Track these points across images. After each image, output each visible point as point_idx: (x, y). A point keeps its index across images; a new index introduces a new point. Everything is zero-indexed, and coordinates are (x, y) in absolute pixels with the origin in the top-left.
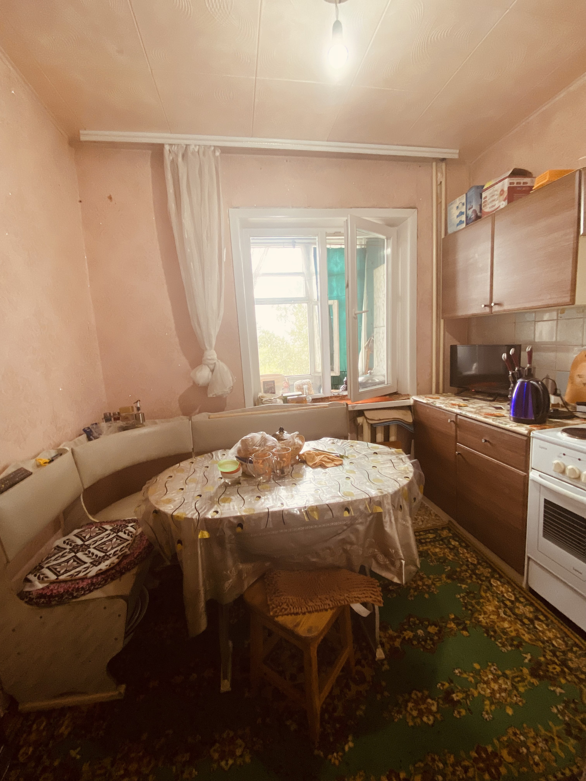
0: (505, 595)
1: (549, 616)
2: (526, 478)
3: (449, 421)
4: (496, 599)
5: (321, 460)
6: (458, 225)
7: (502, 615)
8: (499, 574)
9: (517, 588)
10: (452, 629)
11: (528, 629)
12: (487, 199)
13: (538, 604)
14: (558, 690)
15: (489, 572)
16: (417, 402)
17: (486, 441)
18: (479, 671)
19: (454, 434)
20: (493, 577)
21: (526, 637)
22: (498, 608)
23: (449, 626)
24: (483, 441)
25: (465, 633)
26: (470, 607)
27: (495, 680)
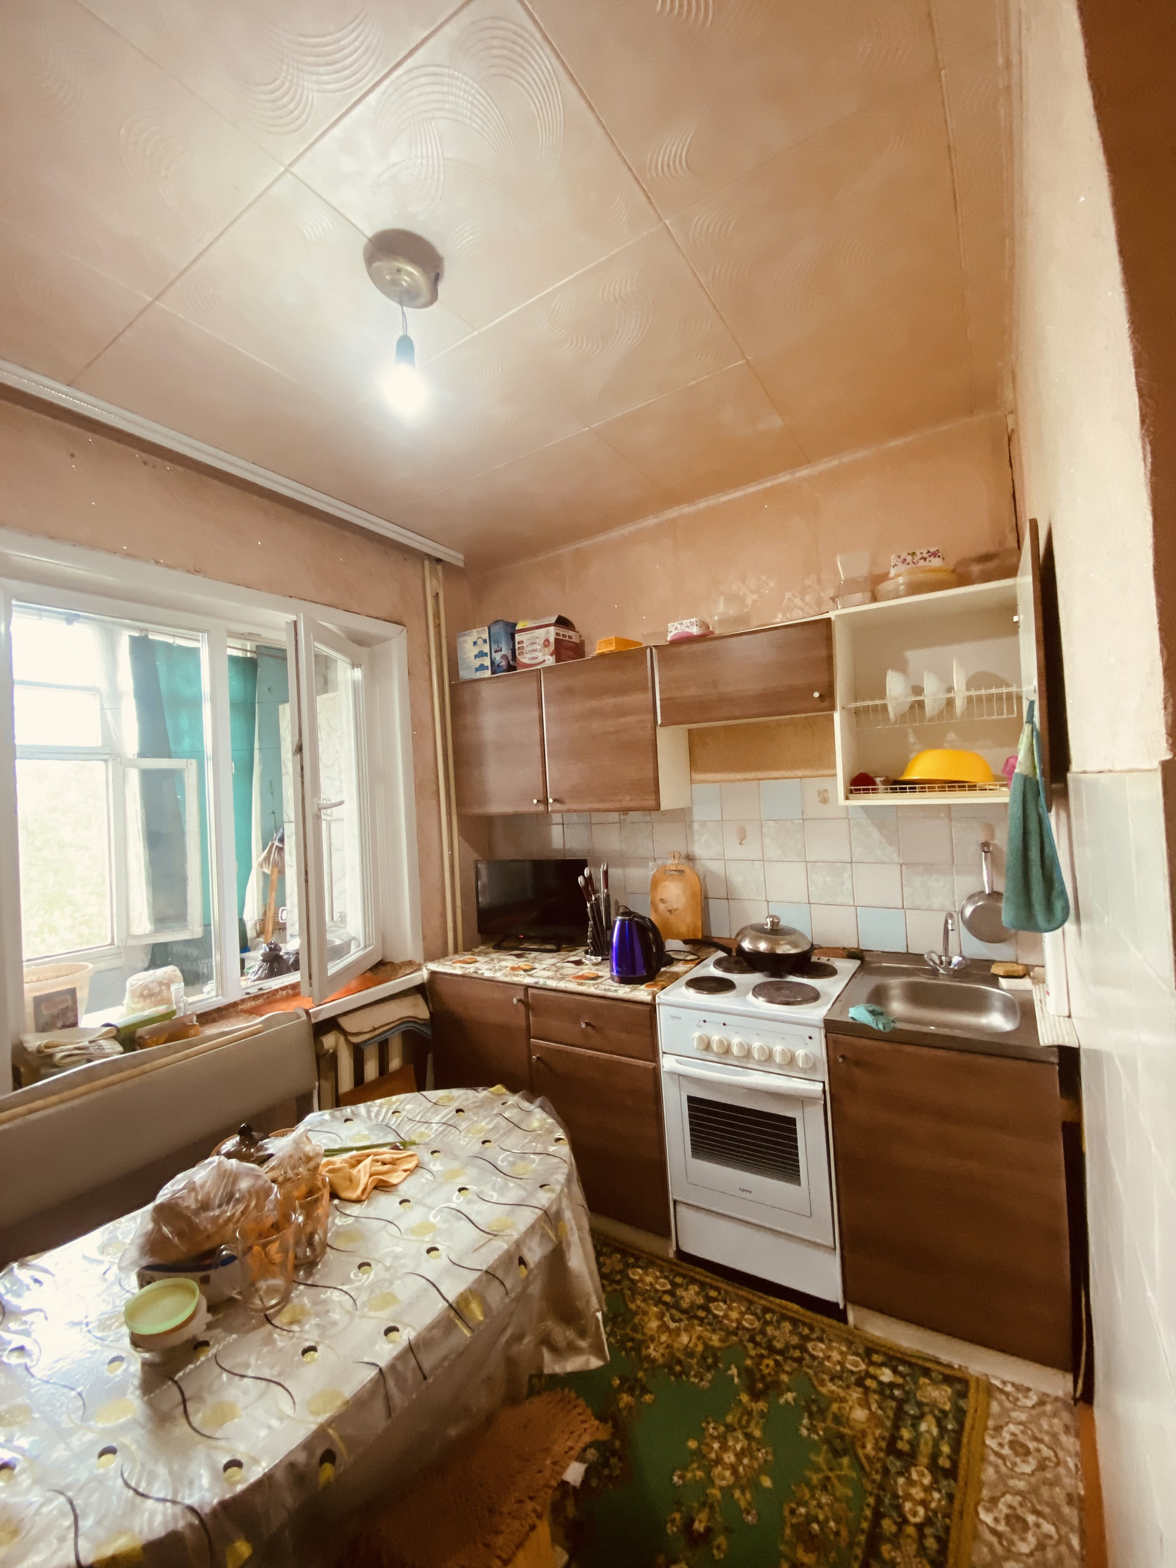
0: (658, 1287)
1: (719, 1284)
2: (656, 1073)
3: (515, 1001)
4: (651, 1302)
5: (371, 1176)
6: (477, 670)
7: (673, 1325)
8: (633, 1255)
9: (664, 1264)
10: (629, 1408)
11: (710, 1324)
12: (524, 645)
13: (700, 1274)
14: (790, 1396)
15: (619, 1261)
16: (439, 976)
17: (587, 1024)
18: (699, 1448)
19: (523, 1023)
20: (628, 1266)
21: (715, 1340)
22: (660, 1316)
23: (622, 1405)
24: (583, 1026)
25: (648, 1398)
26: (630, 1344)
27: (724, 1448)
